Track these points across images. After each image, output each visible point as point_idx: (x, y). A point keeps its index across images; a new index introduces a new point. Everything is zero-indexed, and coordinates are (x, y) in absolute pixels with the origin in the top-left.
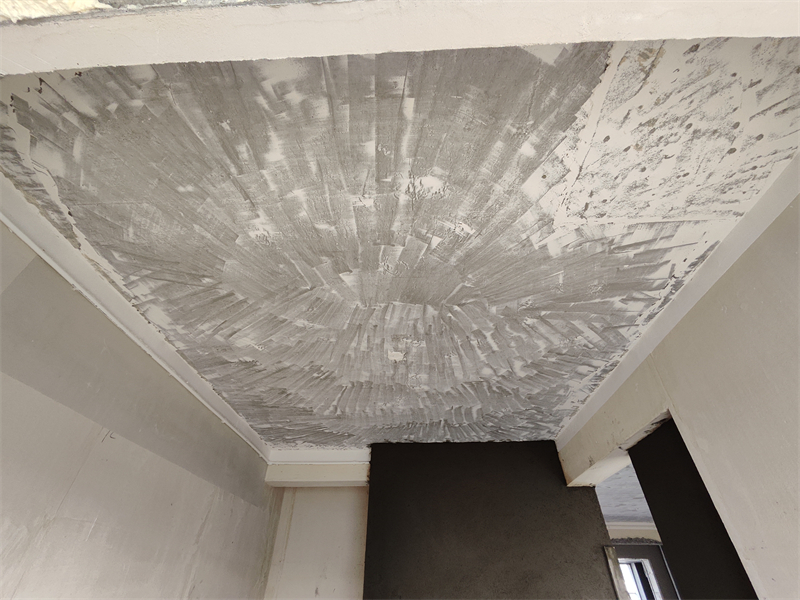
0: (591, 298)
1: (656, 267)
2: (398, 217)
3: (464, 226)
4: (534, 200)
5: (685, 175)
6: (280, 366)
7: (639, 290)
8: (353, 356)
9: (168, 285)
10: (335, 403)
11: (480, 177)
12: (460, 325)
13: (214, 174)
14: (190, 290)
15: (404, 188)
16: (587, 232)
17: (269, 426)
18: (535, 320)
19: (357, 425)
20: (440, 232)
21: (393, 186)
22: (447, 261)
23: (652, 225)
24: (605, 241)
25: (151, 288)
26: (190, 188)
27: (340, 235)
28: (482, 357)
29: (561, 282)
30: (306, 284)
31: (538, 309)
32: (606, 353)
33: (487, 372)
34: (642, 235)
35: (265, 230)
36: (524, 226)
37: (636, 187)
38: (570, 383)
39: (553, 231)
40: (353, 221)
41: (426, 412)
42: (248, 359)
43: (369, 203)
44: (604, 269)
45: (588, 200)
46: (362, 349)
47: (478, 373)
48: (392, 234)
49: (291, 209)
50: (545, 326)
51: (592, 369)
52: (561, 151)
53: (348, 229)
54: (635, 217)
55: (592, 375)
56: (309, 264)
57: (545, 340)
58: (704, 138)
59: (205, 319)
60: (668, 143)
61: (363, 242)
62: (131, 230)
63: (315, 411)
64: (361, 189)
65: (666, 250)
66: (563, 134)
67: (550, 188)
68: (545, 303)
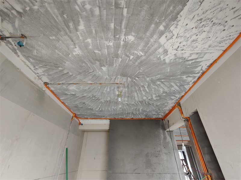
0: (177, 76)
1: (197, 67)
2: (120, 49)
3: (140, 52)
4: (162, 44)
5: (209, 38)
6: (83, 95)
7: (191, 74)
8: (105, 93)
9: (48, 70)
10: (99, 107)
11: (146, 36)
12: (138, 84)
13: (62, 33)
14: (55, 71)
15: (122, 39)
16: (178, 55)
17: (80, 113)
18: (160, 83)
19: (106, 113)
20: (133, 54)
21: (119, 39)
22: (135, 63)
23: (197, 53)
24: (183, 58)
25: (42, 70)
26: (54, 38)
27: (102, 54)
28: (144, 93)
29: (169, 71)
30: (91, 70)
31: (161, 79)
32: (180, 93)
33: (145, 98)
34: (194, 56)
35: (78, 52)
36: (159, 53)
37: (194, 41)
38: (169, 101)
39: (168, 55)
40: (106, 50)
41: (126, 110)
42: (73, 93)
43: (111, 44)
44: (182, 67)
45: (179, 45)
46: (108, 91)
47: (142, 98)
48: (118, 54)
49: (87, 45)
50: (163, 84)
51: (175, 97)
52: (172, 28)
53: (104, 53)
54: (193, 51)
55: (176, 99)
56: (92, 64)
57: (163, 89)
58: (216, 26)
59: (60, 81)
60: (205, 27)
61: (109, 57)
62: (35, 51)
63: (94, 109)
64: (109, 39)
65: (201, 62)
66: (173, 23)
67: (168, 41)
68: (163, 77)
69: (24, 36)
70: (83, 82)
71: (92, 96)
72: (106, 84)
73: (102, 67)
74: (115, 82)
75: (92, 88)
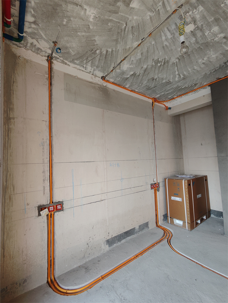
13: (63, 6)
14: (97, 59)
17: (159, 95)
19: (196, 78)
25: (90, 66)
26: (65, 20)
30: (123, 24)
35: (92, 13)
42: (132, 73)
46: (169, 37)
56: (116, 13)
59: (109, 67)
62: (71, 50)
63: (171, 81)
69: (55, 43)
70: (129, 50)
71: (155, 63)
72: (159, 28)
73: (131, 6)
74: (167, 11)
75: (145, 50)
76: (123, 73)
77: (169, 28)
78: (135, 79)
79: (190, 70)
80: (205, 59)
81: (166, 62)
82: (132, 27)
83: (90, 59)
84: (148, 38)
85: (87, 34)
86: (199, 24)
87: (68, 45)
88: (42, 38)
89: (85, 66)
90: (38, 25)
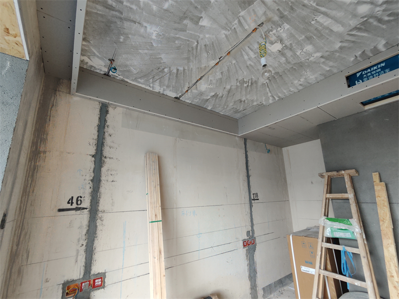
69: (112, 61)
70: (205, 69)
71: (240, 83)
72: (238, 47)
73: (200, 24)
74: (246, 30)
75: (225, 69)
76: (201, 94)
77: (251, 47)
78: (217, 101)
79: (285, 91)
80: (302, 80)
81: (253, 83)
82: (205, 45)
83: (157, 77)
84: (227, 56)
85: (151, 52)
86: (288, 43)
87: (128, 63)
88: (94, 55)
89: (151, 85)
90: (89, 42)
